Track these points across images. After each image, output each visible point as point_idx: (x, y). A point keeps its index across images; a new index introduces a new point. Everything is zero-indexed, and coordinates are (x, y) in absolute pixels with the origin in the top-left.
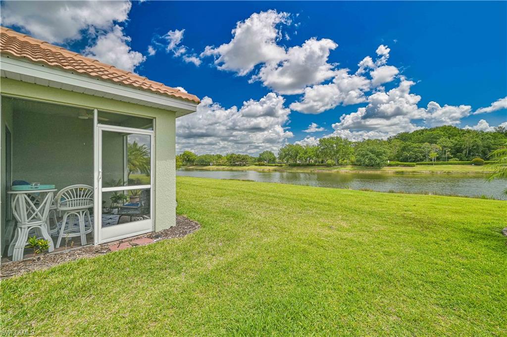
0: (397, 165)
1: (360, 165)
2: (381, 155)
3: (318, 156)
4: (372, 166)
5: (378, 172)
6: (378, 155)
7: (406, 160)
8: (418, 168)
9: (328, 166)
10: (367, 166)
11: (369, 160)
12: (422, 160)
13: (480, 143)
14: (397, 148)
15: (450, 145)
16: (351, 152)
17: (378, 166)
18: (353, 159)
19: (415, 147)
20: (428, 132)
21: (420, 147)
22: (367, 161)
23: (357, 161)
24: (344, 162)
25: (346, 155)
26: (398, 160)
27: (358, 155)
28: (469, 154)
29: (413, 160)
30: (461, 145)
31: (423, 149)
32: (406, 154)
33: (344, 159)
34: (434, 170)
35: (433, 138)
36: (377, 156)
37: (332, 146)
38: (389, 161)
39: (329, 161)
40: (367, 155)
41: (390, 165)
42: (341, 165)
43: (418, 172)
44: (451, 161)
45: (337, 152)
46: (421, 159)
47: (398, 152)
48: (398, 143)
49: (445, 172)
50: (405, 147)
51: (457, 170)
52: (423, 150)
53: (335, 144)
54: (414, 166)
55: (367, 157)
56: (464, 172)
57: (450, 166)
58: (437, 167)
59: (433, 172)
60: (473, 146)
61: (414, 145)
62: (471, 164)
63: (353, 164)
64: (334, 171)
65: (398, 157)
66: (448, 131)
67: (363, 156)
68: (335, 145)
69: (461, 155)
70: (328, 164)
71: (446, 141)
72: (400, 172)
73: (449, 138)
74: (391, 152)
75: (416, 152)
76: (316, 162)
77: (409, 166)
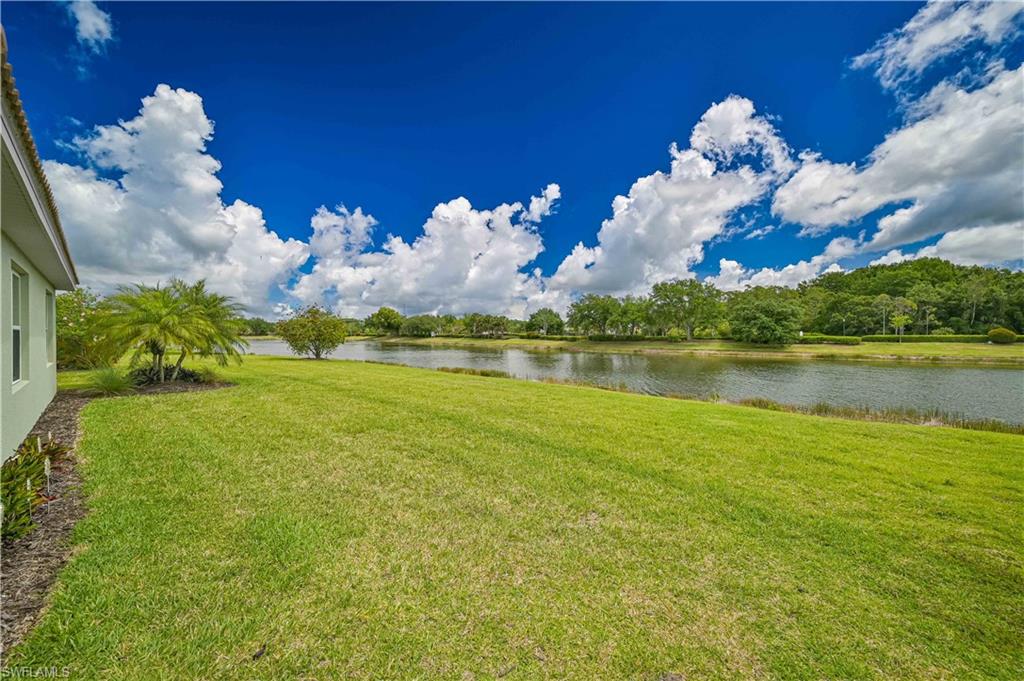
0: (820, 341)
1: (740, 340)
2: (786, 319)
3: (649, 321)
4: (766, 342)
5: (779, 356)
6: (780, 318)
7: (838, 329)
8: (866, 349)
9: (672, 340)
10: (754, 341)
11: (759, 329)
12: (872, 331)
13: (1003, 295)
14: (819, 305)
15: (935, 298)
16: (719, 313)
17: (779, 343)
18: (725, 326)
19: (857, 304)
20: (886, 272)
21: (869, 304)
22: (755, 332)
23: (734, 332)
24: (704, 333)
25: (710, 318)
26: (821, 331)
27: (736, 319)
28: (977, 318)
29: (854, 330)
30: (960, 301)
31: (876, 307)
32: (837, 316)
33: (705, 328)
34: (901, 353)
35: (897, 284)
36: (777, 321)
37: (681, 300)
38: (801, 333)
39: (674, 332)
40: (755, 318)
41: (804, 342)
42: (699, 339)
43: (867, 358)
44: (936, 334)
45: (691, 312)
46: (870, 330)
47: (820, 313)
48: (821, 295)
49: (927, 358)
50: (835, 303)
51: (956, 353)
52: (874, 309)
53: (688, 295)
54: (858, 344)
55: (755, 324)
56: (971, 358)
57: (937, 344)
58: (907, 347)
59: (900, 358)
60: (987, 302)
61: (857, 299)
62: (984, 341)
63: (725, 338)
64: (683, 351)
65: (820, 325)
66: (931, 269)
67: (747, 320)
68: (686, 298)
69: (958, 321)
70: (672, 338)
71: (926, 291)
72: (828, 357)
73: (933, 283)
74: (804, 313)
75: (859, 314)
76: (646, 332)
77: (846, 343)
